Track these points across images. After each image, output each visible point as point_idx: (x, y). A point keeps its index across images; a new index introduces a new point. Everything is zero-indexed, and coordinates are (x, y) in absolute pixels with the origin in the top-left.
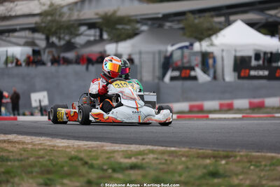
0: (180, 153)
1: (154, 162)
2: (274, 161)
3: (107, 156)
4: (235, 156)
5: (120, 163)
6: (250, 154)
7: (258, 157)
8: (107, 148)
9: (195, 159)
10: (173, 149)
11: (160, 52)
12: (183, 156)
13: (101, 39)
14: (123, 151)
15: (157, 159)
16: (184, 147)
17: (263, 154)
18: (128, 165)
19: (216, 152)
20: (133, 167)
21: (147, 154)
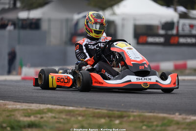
0: (77, 113)
1: (51, 120)
2: (166, 121)
3: (8, 114)
4: (129, 116)
5: (19, 121)
6: (143, 114)
7: (150, 118)
8: (10, 107)
9: (91, 119)
10: (71, 108)
11: (67, 20)
12: (80, 115)
13: (14, 8)
14: (24, 109)
15: (55, 118)
16: (81, 107)
17: (155, 114)
18: (26, 124)
19: (111, 112)
20: (31, 125)
21: (45, 113)
